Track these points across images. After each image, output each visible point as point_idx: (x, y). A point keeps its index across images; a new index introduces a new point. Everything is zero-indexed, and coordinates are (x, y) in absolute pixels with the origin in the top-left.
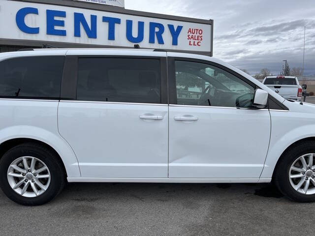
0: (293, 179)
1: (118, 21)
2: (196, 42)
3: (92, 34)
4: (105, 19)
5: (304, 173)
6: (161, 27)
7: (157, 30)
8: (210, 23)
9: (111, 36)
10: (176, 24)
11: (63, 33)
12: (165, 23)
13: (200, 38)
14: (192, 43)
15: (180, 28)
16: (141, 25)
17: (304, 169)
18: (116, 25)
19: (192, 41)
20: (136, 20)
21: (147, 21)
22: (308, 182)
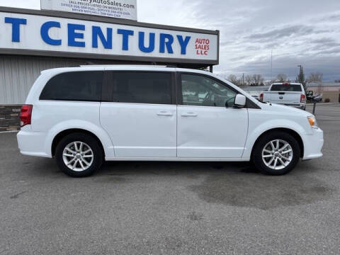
0: (265, 158)
1: (131, 33)
2: (203, 51)
3: (108, 44)
4: (120, 31)
5: (273, 154)
6: (170, 37)
7: (167, 40)
8: (217, 33)
9: (125, 47)
10: (184, 35)
11: (82, 45)
12: (174, 34)
13: (207, 48)
14: (199, 52)
15: (188, 38)
16: (152, 36)
17: (273, 151)
18: (130, 37)
19: (199, 50)
20: (147, 31)
21: (157, 32)
22: (276, 160)
